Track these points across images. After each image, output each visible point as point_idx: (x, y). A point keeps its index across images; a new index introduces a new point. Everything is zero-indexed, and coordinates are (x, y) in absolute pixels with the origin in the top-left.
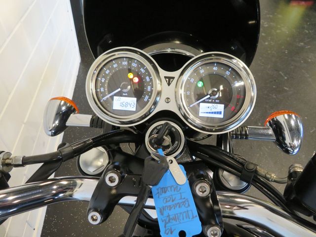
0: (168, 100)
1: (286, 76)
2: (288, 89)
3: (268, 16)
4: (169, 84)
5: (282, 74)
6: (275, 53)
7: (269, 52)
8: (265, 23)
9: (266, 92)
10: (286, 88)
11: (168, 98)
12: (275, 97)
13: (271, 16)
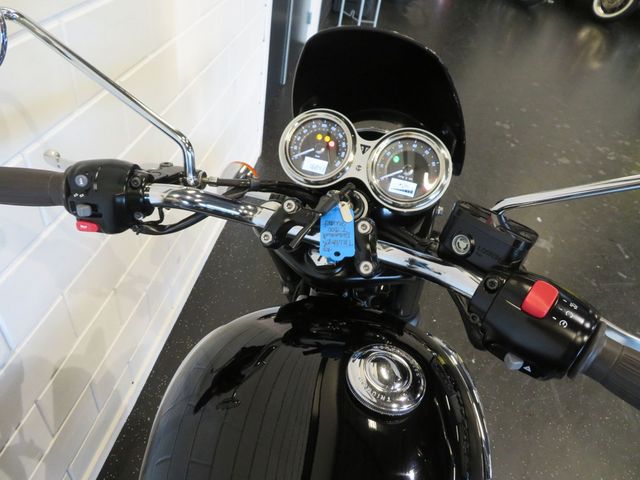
0: (359, 168)
1: (628, 254)
2: (625, 277)
3: (621, 142)
4: (363, 152)
5: (622, 250)
6: (617, 210)
7: (605, 205)
8: (612, 153)
9: (579, 273)
10: (621, 274)
11: (359, 166)
12: (595, 284)
13: (627, 143)
